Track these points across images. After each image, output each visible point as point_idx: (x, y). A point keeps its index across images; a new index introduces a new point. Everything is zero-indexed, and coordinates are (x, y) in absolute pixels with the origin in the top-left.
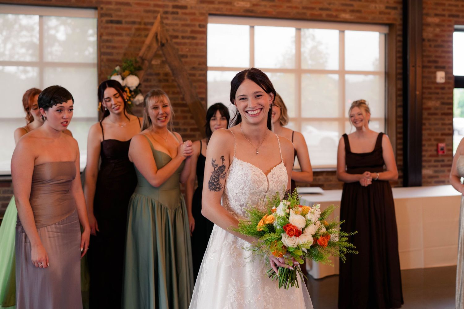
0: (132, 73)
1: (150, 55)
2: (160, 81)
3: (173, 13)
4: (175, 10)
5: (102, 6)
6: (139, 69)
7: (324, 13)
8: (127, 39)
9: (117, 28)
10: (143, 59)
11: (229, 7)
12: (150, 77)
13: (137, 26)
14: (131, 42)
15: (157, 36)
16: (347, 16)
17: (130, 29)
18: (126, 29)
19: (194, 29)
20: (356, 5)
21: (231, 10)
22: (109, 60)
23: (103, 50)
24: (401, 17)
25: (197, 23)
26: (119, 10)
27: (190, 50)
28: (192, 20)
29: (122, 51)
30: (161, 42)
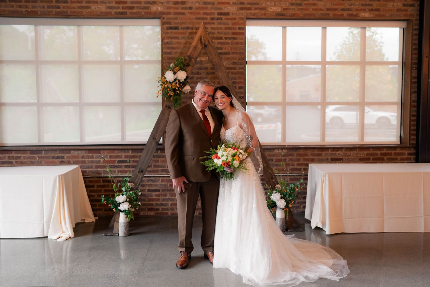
0: (181, 69)
1: (196, 54)
2: (208, 74)
3: (218, 19)
4: (219, 17)
5: (163, 16)
6: (188, 65)
7: (345, 13)
8: (182, 41)
9: (175, 33)
10: (190, 58)
11: (263, 12)
12: (200, 71)
13: (190, 31)
14: (186, 43)
15: (201, 39)
16: (366, 15)
17: (185, 33)
18: (182, 33)
19: (234, 31)
20: (375, 4)
21: (265, 14)
22: (169, 58)
23: (164, 50)
24: (418, 13)
25: (237, 27)
26: (176, 19)
27: (231, 48)
28: (233, 24)
29: (179, 51)
30: (204, 44)
